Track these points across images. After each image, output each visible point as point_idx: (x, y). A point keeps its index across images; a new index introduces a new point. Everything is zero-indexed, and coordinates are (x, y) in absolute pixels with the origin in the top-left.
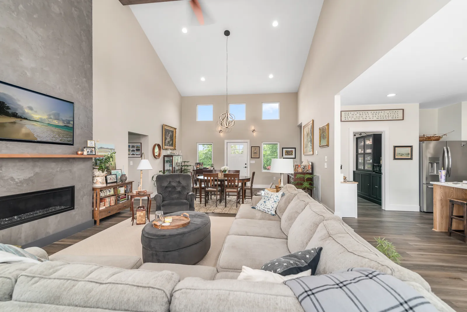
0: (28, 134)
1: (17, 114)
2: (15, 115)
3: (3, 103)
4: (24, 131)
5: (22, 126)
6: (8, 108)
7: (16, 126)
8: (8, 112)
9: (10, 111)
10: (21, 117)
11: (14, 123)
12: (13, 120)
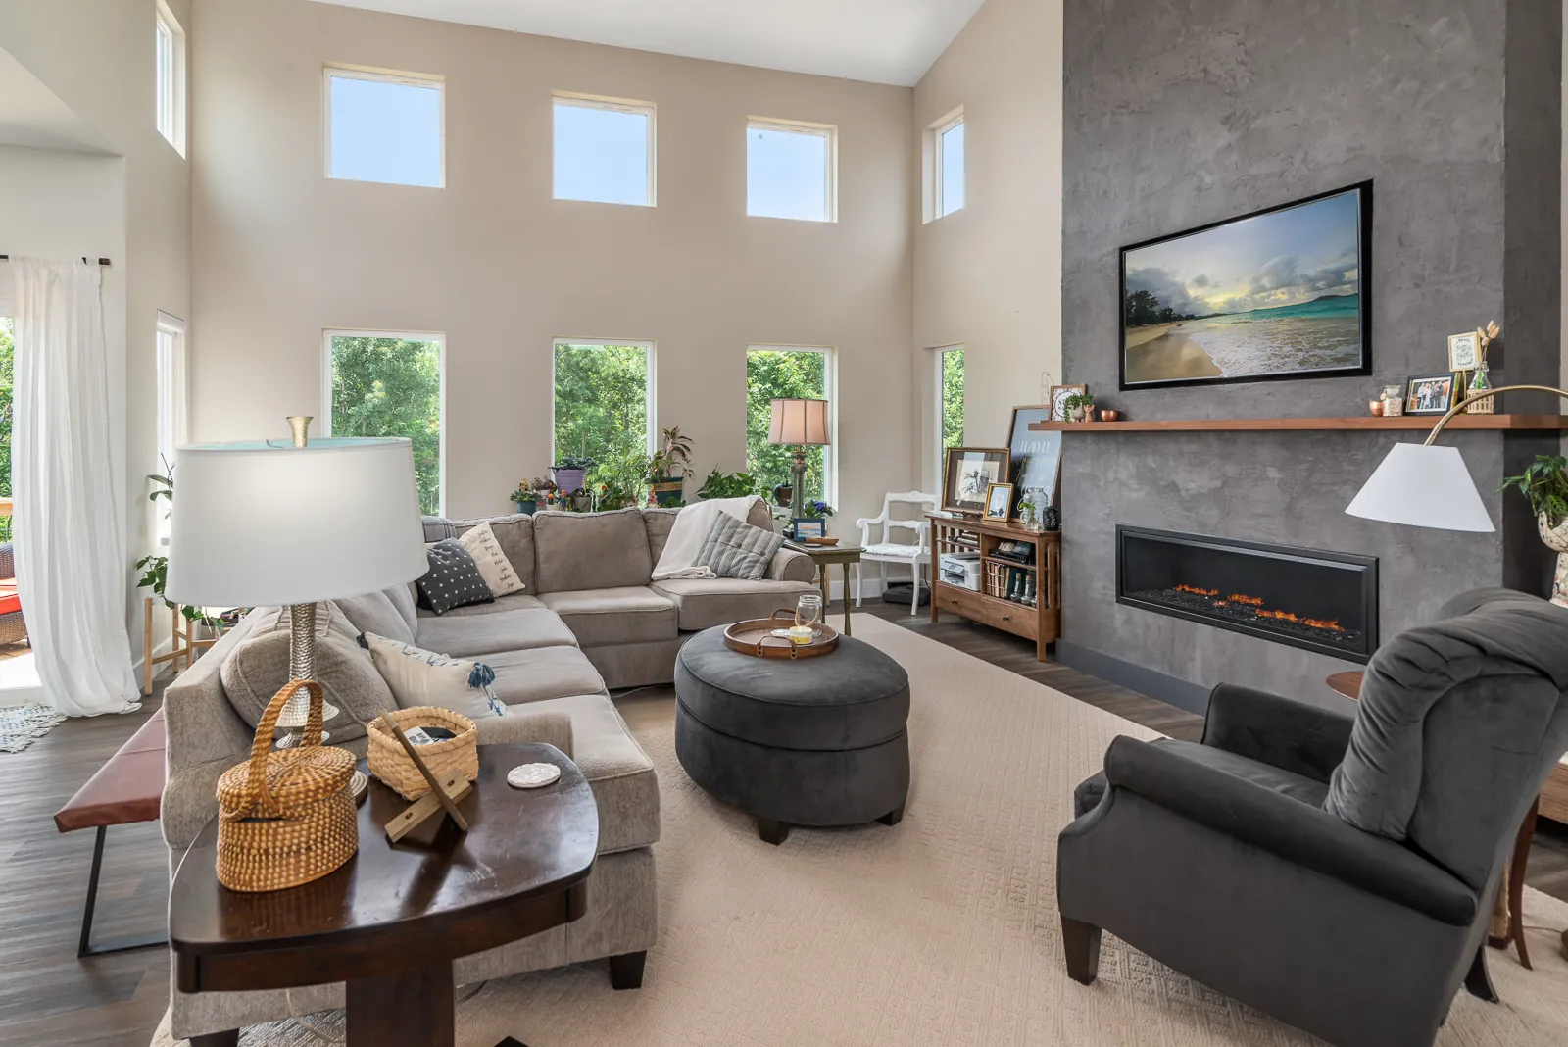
0: (1196, 363)
1: (1171, 310)
2: (1168, 317)
3: (1145, 293)
4: (1187, 353)
5: (1182, 340)
6: (1154, 302)
7: (1170, 344)
8: (1153, 312)
9: (1157, 309)
10: (1179, 318)
11: (1166, 337)
12: (1162, 329)
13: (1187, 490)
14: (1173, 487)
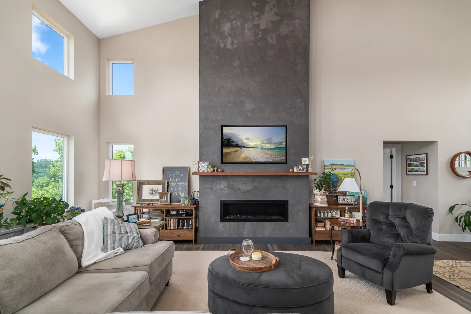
0: (246, 158)
1: (238, 144)
2: (237, 146)
3: (230, 139)
4: (243, 155)
5: (242, 152)
6: (233, 142)
7: (238, 153)
8: (233, 144)
9: (234, 144)
10: (241, 147)
11: (237, 151)
12: (235, 149)
13: (243, 190)
14: (239, 189)
